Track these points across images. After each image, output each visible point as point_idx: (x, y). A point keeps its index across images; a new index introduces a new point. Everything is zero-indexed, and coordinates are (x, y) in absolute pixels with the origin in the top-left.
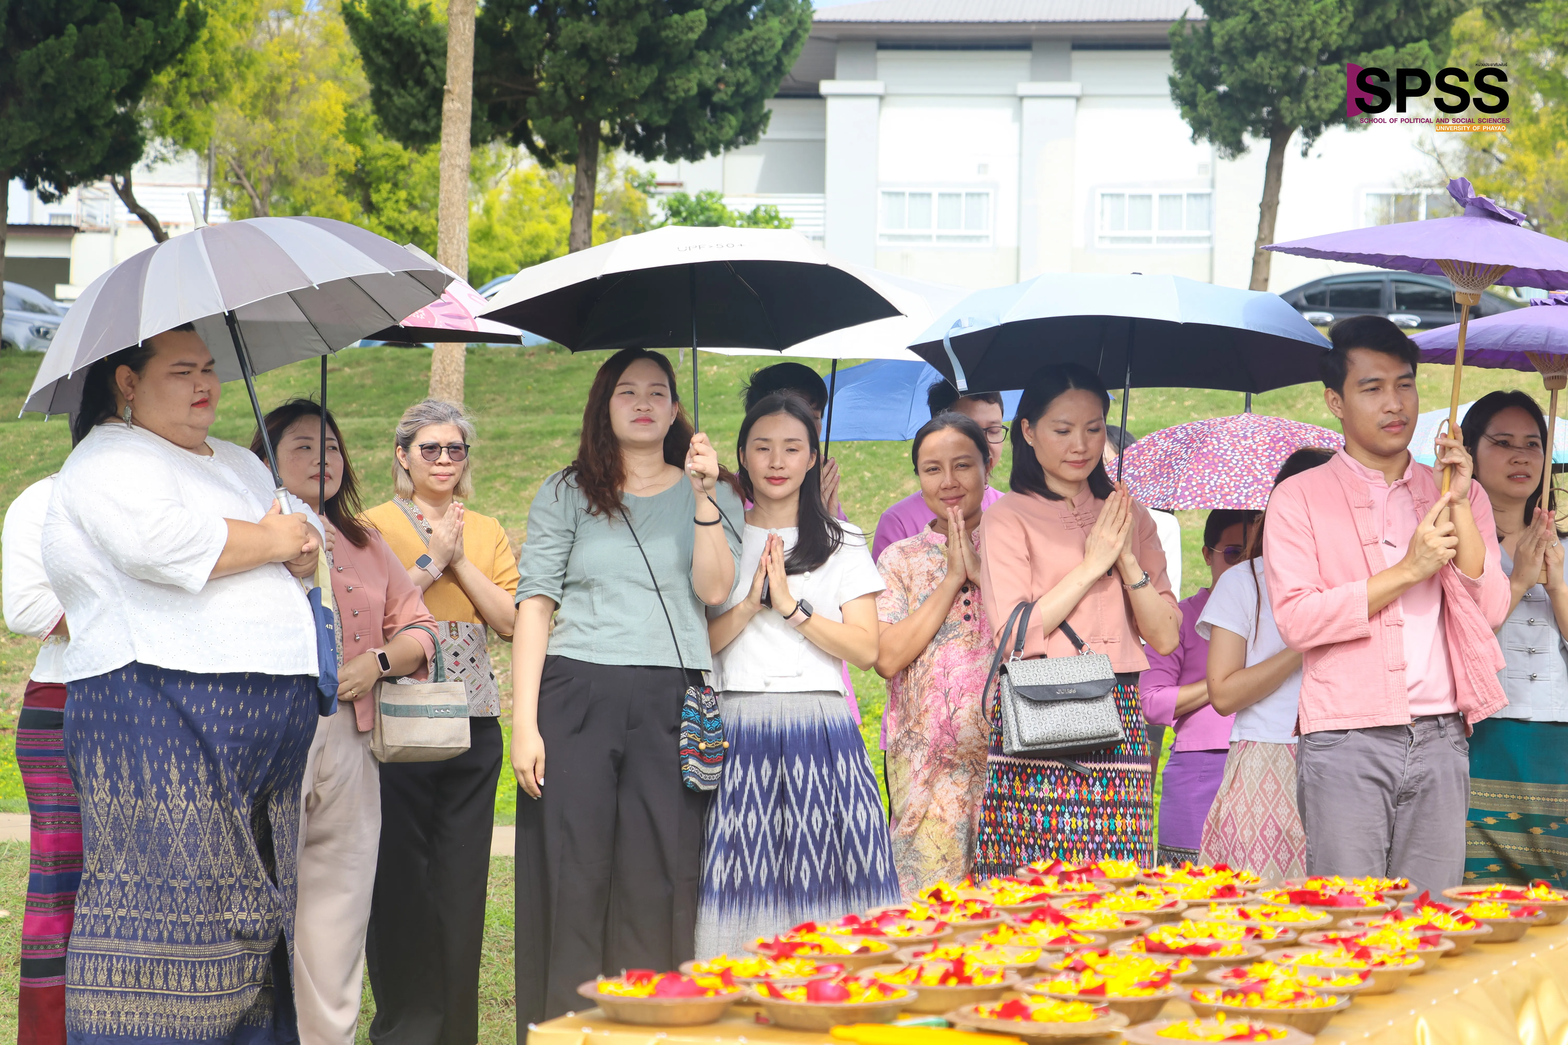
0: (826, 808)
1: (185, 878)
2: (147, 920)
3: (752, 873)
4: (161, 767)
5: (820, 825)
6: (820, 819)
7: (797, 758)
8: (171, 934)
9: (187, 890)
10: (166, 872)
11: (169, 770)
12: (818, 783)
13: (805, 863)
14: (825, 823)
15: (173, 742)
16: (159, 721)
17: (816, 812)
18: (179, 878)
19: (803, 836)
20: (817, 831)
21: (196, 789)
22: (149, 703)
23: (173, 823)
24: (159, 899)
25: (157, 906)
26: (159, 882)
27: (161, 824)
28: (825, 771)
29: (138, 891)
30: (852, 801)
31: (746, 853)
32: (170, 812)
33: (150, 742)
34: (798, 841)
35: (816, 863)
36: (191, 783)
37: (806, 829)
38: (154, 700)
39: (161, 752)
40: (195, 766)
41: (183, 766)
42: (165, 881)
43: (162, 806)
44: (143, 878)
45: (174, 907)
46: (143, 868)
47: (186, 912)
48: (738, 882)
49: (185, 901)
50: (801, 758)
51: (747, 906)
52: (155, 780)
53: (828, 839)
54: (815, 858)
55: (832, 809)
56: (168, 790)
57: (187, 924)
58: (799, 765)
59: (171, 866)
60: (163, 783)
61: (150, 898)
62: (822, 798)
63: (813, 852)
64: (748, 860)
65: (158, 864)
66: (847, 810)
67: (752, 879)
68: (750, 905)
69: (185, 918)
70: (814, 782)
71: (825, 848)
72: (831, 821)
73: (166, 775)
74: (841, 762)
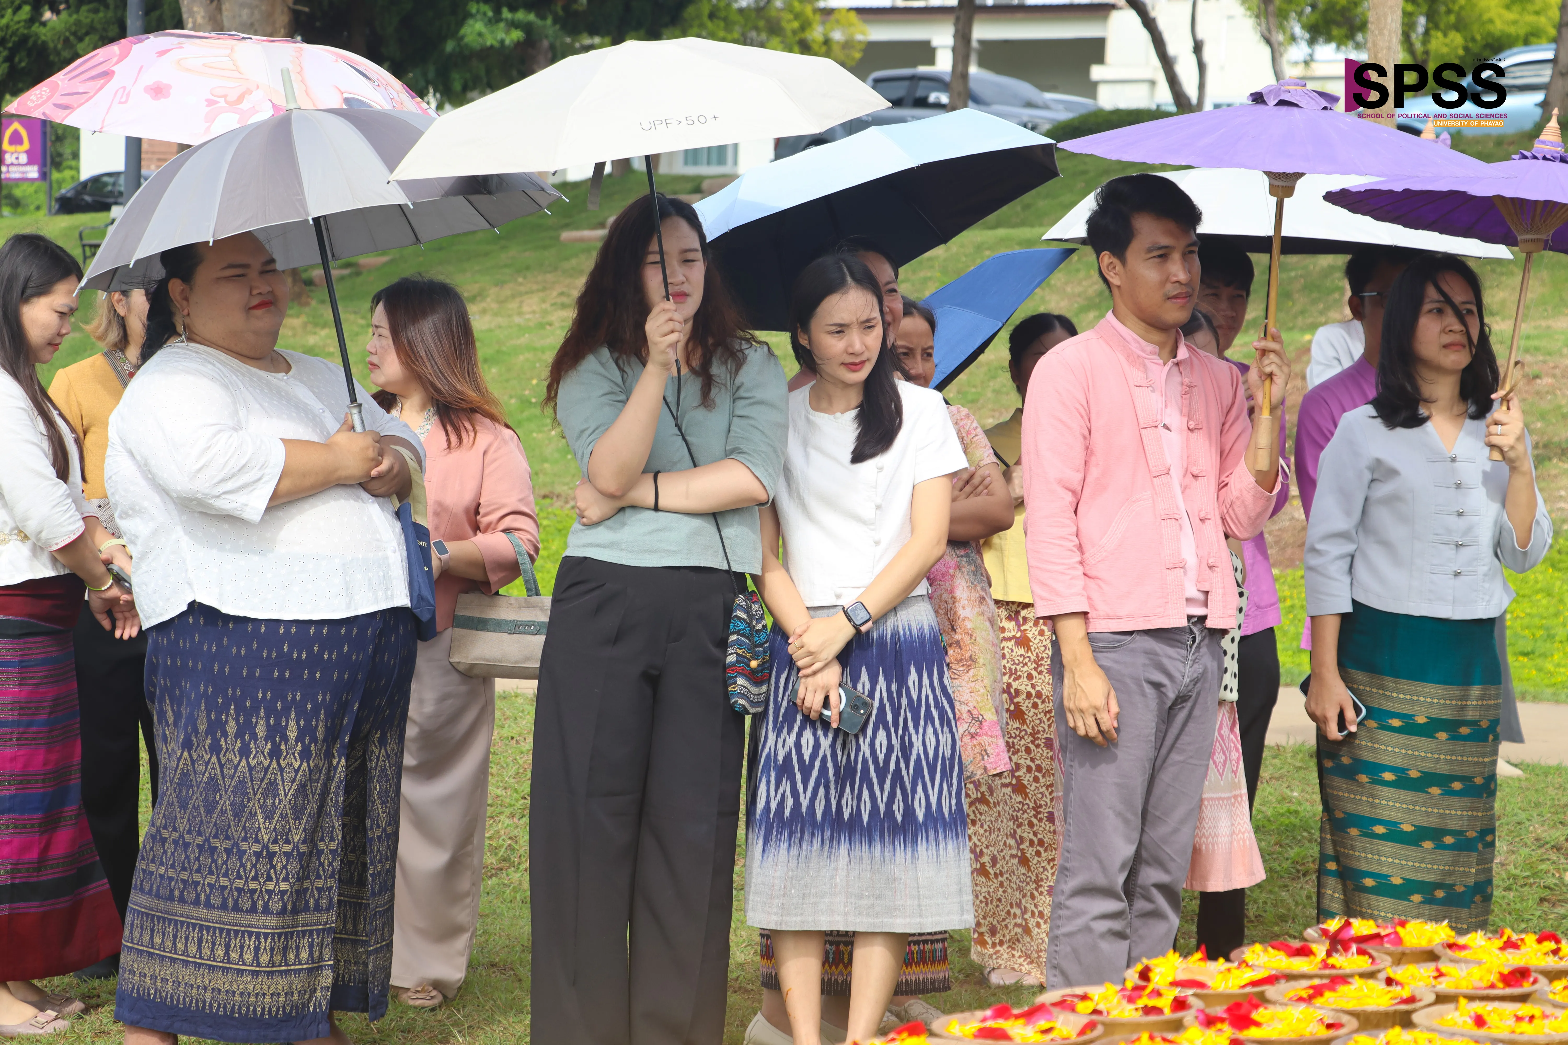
0: (892, 730)
1: (227, 838)
2: (184, 882)
3: (804, 802)
4: (218, 718)
5: (884, 750)
6: (885, 743)
7: (863, 671)
8: (208, 897)
9: (228, 851)
10: (208, 831)
11: (227, 721)
12: (885, 700)
13: (866, 793)
14: (890, 748)
15: (234, 692)
16: (222, 669)
17: (881, 735)
18: (222, 837)
19: (865, 761)
20: (881, 757)
21: (252, 745)
22: (214, 648)
23: (223, 778)
24: (198, 859)
25: (196, 867)
26: (199, 840)
27: (212, 779)
28: (894, 687)
29: (175, 849)
30: (922, 723)
31: (799, 778)
32: (222, 766)
33: (210, 690)
34: (859, 766)
35: (878, 794)
36: (247, 738)
37: (868, 754)
38: (220, 645)
39: (220, 701)
40: (254, 720)
41: (242, 719)
42: (207, 840)
43: (214, 759)
44: (181, 836)
45: (214, 869)
46: (183, 825)
47: (226, 875)
48: (788, 811)
49: (225, 863)
50: (867, 670)
51: (797, 841)
52: (210, 731)
53: (892, 766)
54: (876, 788)
55: (900, 732)
56: (223, 742)
57: (225, 887)
58: (865, 678)
59: (215, 824)
60: (219, 734)
61: (187, 857)
62: (889, 717)
63: (875, 781)
64: (800, 787)
65: (202, 821)
66: (917, 733)
67: (804, 810)
68: (801, 840)
69: (224, 881)
70: (881, 699)
71: (889, 777)
72: (897, 747)
73: (223, 726)
74: (913, 676)
